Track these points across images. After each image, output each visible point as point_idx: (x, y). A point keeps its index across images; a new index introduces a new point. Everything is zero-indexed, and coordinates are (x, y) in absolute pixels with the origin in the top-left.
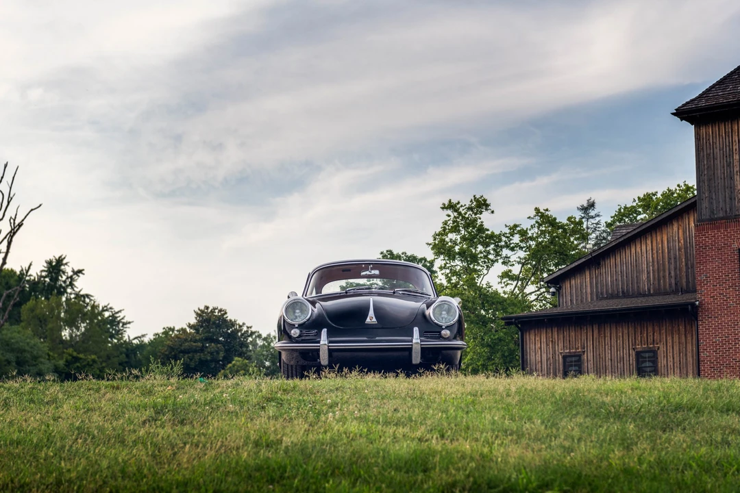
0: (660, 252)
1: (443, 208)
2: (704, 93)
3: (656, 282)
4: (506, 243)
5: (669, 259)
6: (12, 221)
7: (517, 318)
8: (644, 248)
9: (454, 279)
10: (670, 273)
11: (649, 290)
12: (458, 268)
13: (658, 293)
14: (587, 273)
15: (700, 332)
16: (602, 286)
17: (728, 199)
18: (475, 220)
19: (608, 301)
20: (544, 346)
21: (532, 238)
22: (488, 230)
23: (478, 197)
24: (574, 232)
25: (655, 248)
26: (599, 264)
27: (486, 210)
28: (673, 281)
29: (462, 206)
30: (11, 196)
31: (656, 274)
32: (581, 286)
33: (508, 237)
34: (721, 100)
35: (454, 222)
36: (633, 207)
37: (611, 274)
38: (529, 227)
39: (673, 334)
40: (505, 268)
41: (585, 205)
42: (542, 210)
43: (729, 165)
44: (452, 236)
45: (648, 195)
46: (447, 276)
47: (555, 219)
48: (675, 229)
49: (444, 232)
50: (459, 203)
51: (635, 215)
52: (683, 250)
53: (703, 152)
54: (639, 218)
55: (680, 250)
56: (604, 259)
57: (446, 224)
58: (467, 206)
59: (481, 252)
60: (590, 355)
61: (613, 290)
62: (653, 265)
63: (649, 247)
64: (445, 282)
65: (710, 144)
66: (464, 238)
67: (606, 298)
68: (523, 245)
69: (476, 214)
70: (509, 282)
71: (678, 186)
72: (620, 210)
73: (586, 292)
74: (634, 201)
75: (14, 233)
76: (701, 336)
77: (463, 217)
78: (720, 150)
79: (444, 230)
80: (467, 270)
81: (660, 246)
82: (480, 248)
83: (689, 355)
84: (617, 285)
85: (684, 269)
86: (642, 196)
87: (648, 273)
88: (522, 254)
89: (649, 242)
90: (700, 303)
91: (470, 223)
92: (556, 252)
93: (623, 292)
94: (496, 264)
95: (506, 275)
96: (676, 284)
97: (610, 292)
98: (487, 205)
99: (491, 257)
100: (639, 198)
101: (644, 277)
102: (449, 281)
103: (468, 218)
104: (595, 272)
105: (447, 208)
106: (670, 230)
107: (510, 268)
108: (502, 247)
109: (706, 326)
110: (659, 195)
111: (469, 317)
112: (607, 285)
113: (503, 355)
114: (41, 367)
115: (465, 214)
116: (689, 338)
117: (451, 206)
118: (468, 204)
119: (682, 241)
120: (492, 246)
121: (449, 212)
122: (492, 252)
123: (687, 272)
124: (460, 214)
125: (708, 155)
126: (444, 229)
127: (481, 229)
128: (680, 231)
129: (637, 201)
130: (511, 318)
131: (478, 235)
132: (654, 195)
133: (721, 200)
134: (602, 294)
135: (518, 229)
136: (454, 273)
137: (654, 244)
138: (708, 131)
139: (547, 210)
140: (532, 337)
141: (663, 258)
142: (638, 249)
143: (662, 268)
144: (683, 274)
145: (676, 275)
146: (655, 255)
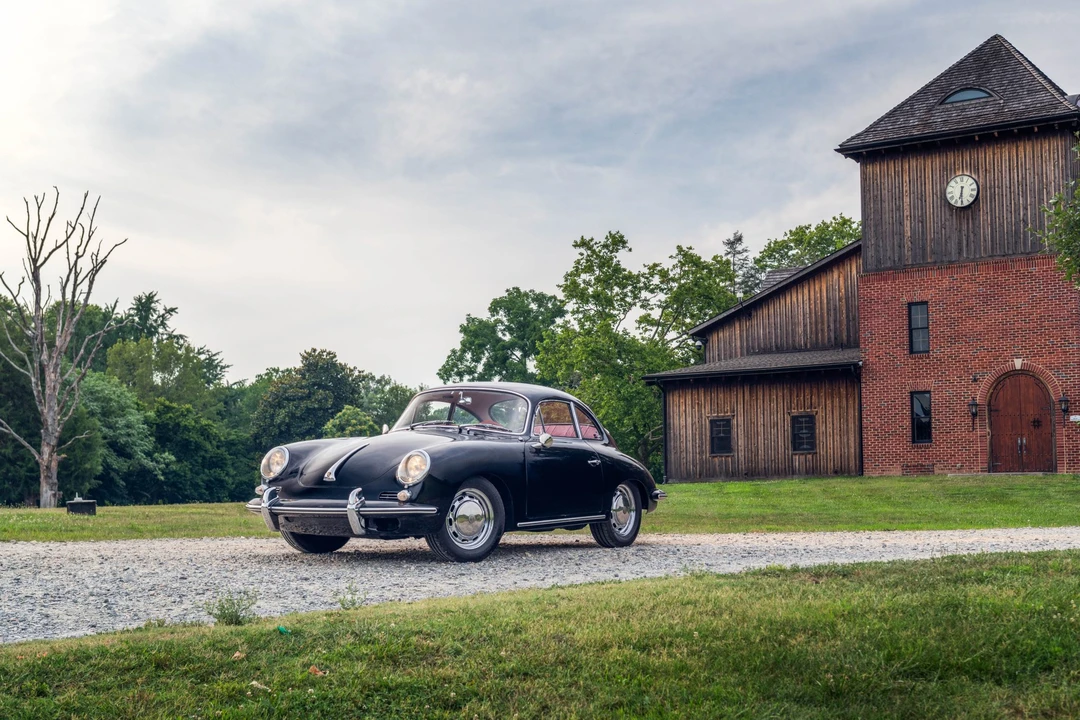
0: (818, 302)
1: (575, 246)
2: (871, 126)
3: (814, 336)
4: (645, 284)
5: (829, 310)
6: (94, 257)
7: (659, 378)
8: (800, 297)
9: (588, 325)
10: (829, 326)
11: (806, 345)
12: (592, 312)
13: (816, 347)
14: (737, 325)
15: (864, 395)
16: (753, 339)
17: (896, 247)
18: (611, 259)
19: (760, 356)
20: (689, 409)
21: (673, 280)
22: (625, 270)
23: (613, 233)
24: (720, 273)
25: (812, 297)
26: (750, 315)
27: (623, 247)
28: (832, 335)
29: (596, 243)
30: (93, 229)
31: (813, 326)
33: (647, 278)
34: (891, 136)
35: (587, 261)
36: (784, 241)
37: (763, 325)
38: (671, 267)
39: (833, 397)
40: (643, 312)
41: (732, 239)
42: (684, 248)
44: (584, 276)
45: (801, 228)
46: (579, 321)
47: (700, 258)
48: (836, 276)
49: (577, 272)
50: (592, 240)
51: (786, 250)
52: (844, 301)
53: (870, 193)
54: (790, 253)
55: (840, 300)
56: (756, 310)
57: (578, 263)
58: (602, 243)
59: (617, 294)
60: (741, 419)
61: (765, 344)
62: (810, 317)
63: (806, 297)
64: (577, 328)
65: (877, 184)
66: (598, 280)
67: (757, 354)
68: (663, 286)
69: (612, 252)
70: (649, 327)
71: (834, 218)
72: (769, 244)
73: (735, 346)
74: (786, 234)
75: (97, 271)
76: (864, 400)
77: (597, 255)
78: (888, 191)
79: (577, 271)
80: (601, 315)
81: (818, 295)
82: (616, 289)
83: (851, 420)
84: (770, 338)
85: (845, 322)
86: (794, 230)
87: (805, 326)
88: (662, 297)
89: (806, 291)
90: (864, 363)
91: (605, 263)
92: (700, 295)
93: (776, 346)
94: (634, 308)
95: (645, 320)
96: (835, 338)
97: (762, 346)
98: (624, 243)
99: (628, 299)
100: (791, 231)
101: (801, 330)
102: (582, 326)
103: (603, 257)
104: (746, 324)
105: (579, 246)
106: (829, 278)
107: (649, 312)
108: (641, 289)
109: (871, 390)
110: (813, 229)
111: (603, 367)
112: (759, 338)
113: (641, 410)
114: (131, 418)
115: (600, 251)
116: (851, 402)
117: (584, 244)
118: (603, 241)
119: (843, 290)
120: (630, 288)
121: (582, 250)
122: (629, 294)
123: (848, 325)
124: (594, 252)
125: (875, 197)
126: (577, 269)
127: (617, 269)
128: (841, 279)
129: (789, 235)
130: (653, 378)
131: (614, 275)
132: (807, 228)
133: (888, 248)
134: (753, 348)
135: (659, 268)
136: (588, 318)
137: (812, 293)
138: (876, 169)
139: (690, 248)
140: (676, 399)
141: (822, 309)
142: (794, 299)
143: (820, 320)
144: (844, 327)
145: (835, 328)
146: (813, 306)
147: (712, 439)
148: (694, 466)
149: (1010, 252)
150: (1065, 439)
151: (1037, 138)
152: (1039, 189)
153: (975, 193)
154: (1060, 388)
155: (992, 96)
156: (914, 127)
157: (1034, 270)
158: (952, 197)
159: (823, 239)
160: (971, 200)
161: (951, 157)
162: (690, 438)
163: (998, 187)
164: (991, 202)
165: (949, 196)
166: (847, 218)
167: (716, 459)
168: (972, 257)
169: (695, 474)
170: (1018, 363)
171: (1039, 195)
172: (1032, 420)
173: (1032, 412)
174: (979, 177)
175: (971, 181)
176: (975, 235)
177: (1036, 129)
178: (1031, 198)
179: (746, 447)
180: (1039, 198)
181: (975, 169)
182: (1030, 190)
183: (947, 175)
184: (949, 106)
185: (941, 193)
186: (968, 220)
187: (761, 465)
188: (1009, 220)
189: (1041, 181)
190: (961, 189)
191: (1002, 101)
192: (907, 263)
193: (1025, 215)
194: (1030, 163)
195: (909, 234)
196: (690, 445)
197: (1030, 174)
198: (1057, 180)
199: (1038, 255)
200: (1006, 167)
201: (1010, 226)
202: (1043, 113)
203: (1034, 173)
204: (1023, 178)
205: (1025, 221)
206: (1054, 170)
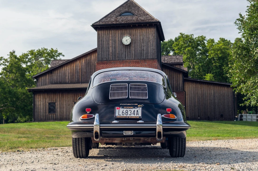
0: (73, 70)
3: (71, 79)
5: (76, 72)
8: (67, 68)
10: (76, 77)
13: (72, 83)
14: (48, 75)
20: (42, 100)
26: (52, 73)
28: (77, 80)
31: (71, 77)
32: (45, 79)
36: (27, 54)
37: (55, 76)
38: (8, 58)
41: (12, 52)
43: (108, 44)
45: (32, 50)
48: (78, 63)
51: (27, 56)
52: (80, 70)
53: (100, 39)
54: (29, 57)
55: (79, 69)
56: (54, 71)
60: (58, 103)
61: (56, 81)
62: (70, 74)
63: (69, 68)
65: (102, 37)
67: (54, 84)
73: (47, 81)
74: (27, 52)
78: (105, 39)
81: (73, 68)
84: (58, 80)
85: (81, 76)
86: (30, 50)
87: (69, 76)
93: (60, 82)
96: (78, 81)
97: (55, 82)
100: (29, 51)
101: (67, 77)
104: (50, 75)
106: (76, 63)
110: (36, 51)
112: (54, 80)
119: (80, 67)
123: (81, 77)
125: (102, 40)
128: (80, 63)
129: (28, 52)
130: (31, 90)
132: (34, 50)
133: (105, 55)
134: (52, 82)
137: (71, 67)
138: (101, 32)
140: (38, 96)
141: (74, 72)
142: (65, 68)
143: (73, 75)
144: (80, 77)
145: (78, 78)
146: (71, 71)
147: (49, 109)
148: (43, 117)
149: (140, 58)
151: (147, 28)
152: (148, 42)
153: (130, 41)
155: (134, 15)
156: (113, 21)
157: (146, 64)
158: (124, 42)
159: (39, 54)
160: (129, 43)
161: (123, 31)
162: (42, 108)
163: (137, 40)
164: (134, 44)
165: (123, 41)
166: (46, 48)
167: (50, 115)
168: (129, 59)
169: (43, 119)
171: (148, 43)
174: (131, 37)
175: (129, 38)
176: (130, 53)
177: (148, 25)
178: (145, 44)
179: (60, 111)
181: (130, 35)
182: (145, 42)
183: (122, 36)
184: (122, 16)
185: (120, 40)
186: (128, 48)
187: (65, 117)
188: (139, 49)
189: (148, 40)
190: (127, 40)
191: (137, 17)
192: (110, 59)
193: (144, 48)
194: (145, 34)
195: (111, 51)
196: (42, 110)
197: (145, 37)
198: (152, 39)
199: (147, 59)
200: (139, 35)
201: (139, 51)
202: (150, 21)
203: (146, 37)
204: (143, 38)
205: (144, 50)
206: (152, 37)
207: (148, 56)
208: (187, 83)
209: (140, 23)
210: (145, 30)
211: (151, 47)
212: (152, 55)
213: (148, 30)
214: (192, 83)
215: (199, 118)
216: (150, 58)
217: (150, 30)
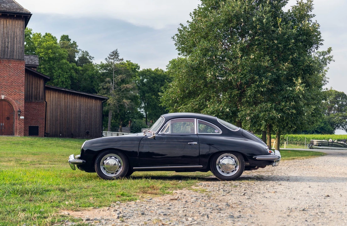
149: (2, 57)
150: (18, 124)
151: (14, 19)
152: (13, 37)
154: (17, 107)
157: (11, 65)
170: (3, 97)
171: (13, 39)
172: (6, 117)
173: (6, 114)
177: (15, 16)
178: (10, 39)
180: (13, 40)
182: (10, 37)
188: (2, 46)
189: (14, 34)
193: (8, 45)
194: (11, 27)
197: (10, 31)
198: (20, 35)
199: (12, 60)
200: (2, 27)
201: (2, 48)
202: (18, 11)
203: (12, 31)
204: (8, 32)
205: (8, 47)
206: (19, 31)
207: (13, 55)
208: (48, 92)
209: (5, 12)
210: (11, 21)
211: (17, 44)
212: (19, 55)
213: (15, 22)
214: (54, 92)
215: (61, 135)
216: (15, 58)
217: (17, 23)
